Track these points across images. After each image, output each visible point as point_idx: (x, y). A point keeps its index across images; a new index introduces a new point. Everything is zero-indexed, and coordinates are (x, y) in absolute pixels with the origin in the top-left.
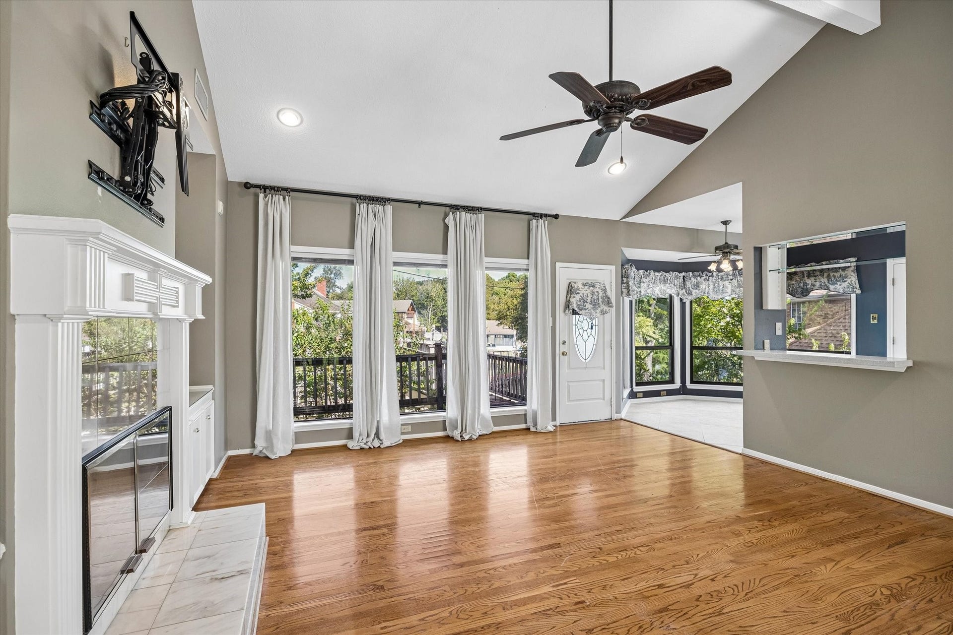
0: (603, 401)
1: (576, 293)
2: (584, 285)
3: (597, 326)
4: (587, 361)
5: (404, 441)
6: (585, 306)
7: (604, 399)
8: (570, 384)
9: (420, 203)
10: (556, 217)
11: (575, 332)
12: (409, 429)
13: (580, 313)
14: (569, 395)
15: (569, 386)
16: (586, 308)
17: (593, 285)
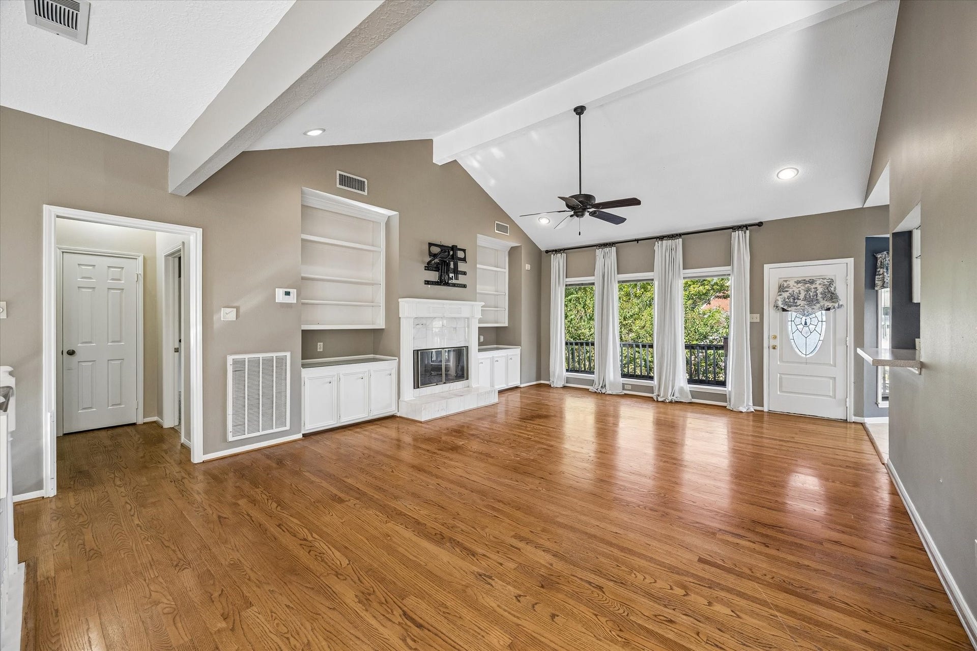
0: (834, 400)
1: (783, 291)
2: (798, 282)
3: (824, 323)
4: (807, 356)
5: (625, 394)
6: (796, 303)
7: (835, 398)
8: (783, 376)
9: (637, 240)
10: (760, 224)
11: (790, 327)
12: (630, 387)
13: (789, 309)
14: (781, 386)
15: (781, 379)
16: (798, 304)
17: (812, 282)
